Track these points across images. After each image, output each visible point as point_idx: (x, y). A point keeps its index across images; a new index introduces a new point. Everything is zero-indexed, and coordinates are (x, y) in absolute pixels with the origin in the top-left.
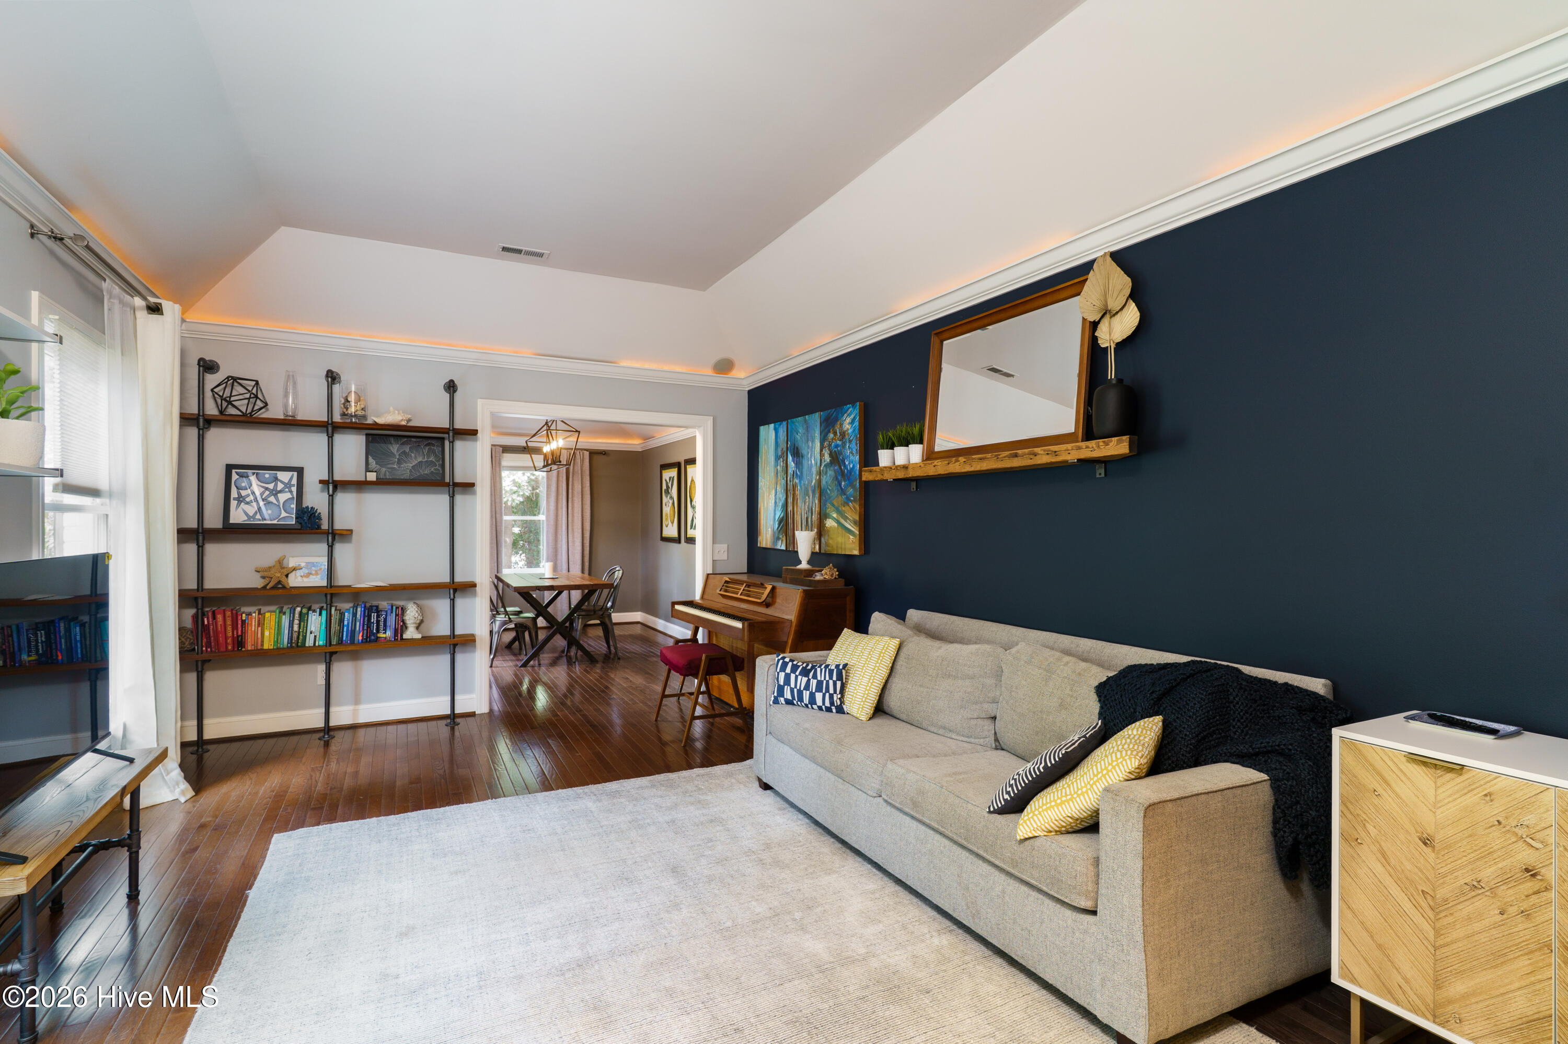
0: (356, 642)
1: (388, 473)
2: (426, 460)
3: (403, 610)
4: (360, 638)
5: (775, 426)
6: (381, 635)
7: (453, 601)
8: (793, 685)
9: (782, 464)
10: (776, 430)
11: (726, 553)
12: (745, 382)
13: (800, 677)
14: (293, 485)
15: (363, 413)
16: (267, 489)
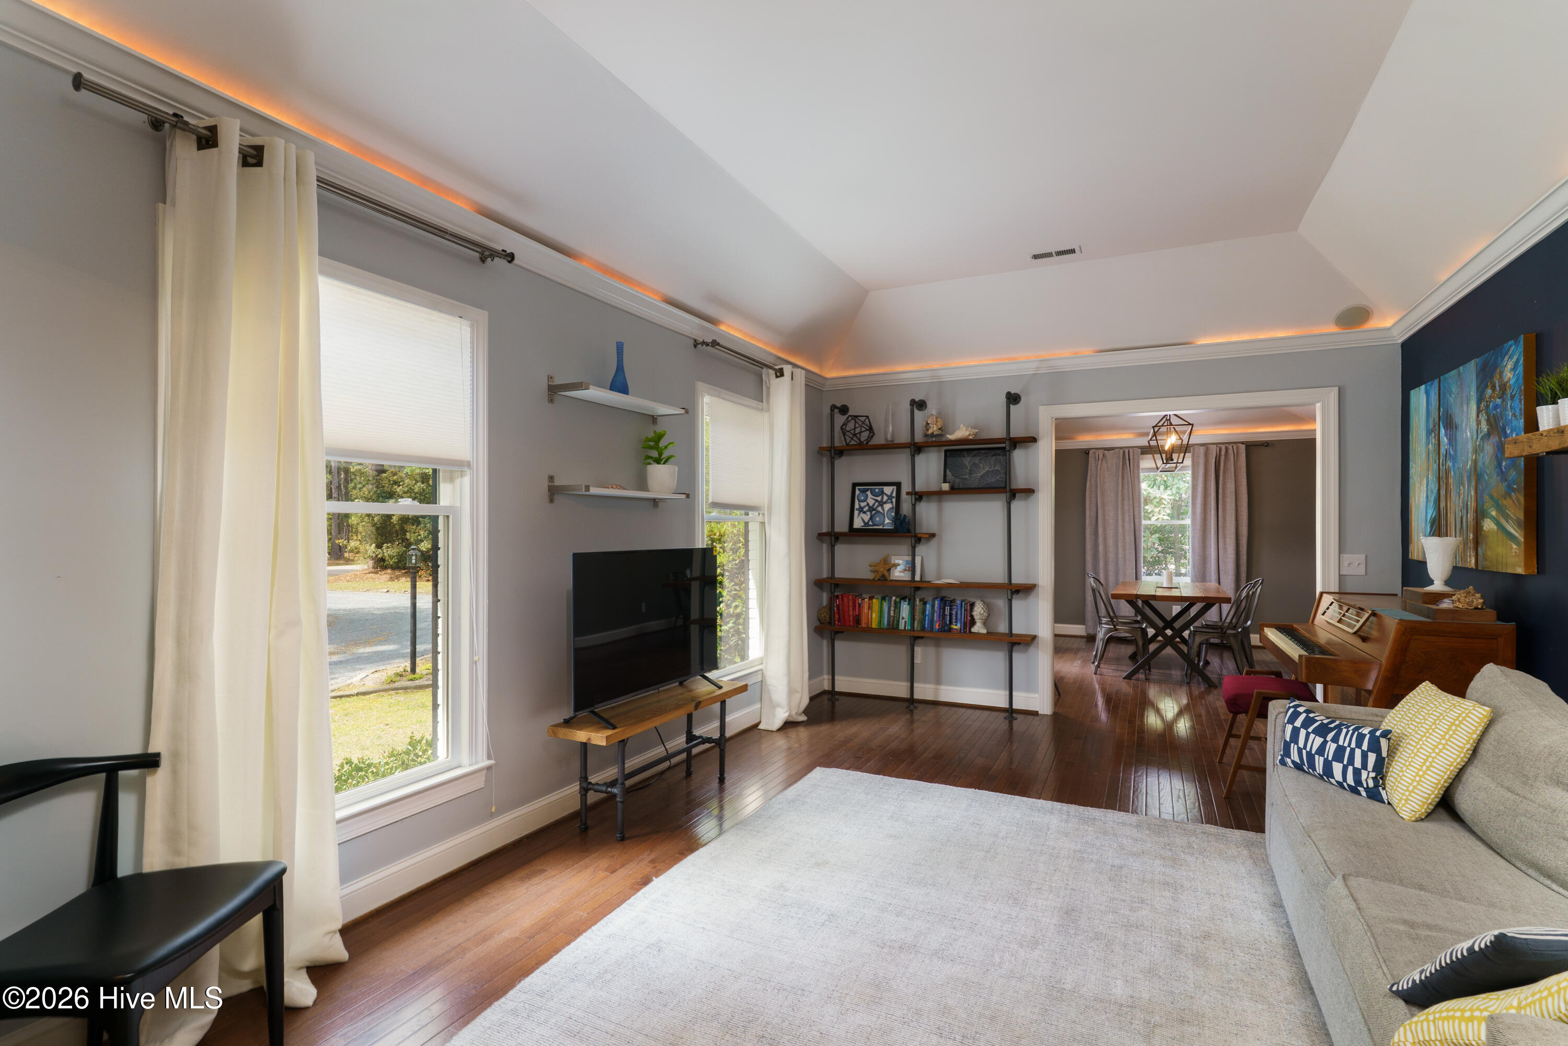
0: (934, 630)
1: (961, 484)
2: (992, 469)
3: (972, 605)
4: (937, 627)
5: (1426, 387)
6: (954, 627)
7: (1010, 601)
8: (1301, 745)
9: (1433, 441)
10: (1427, 393)
11: (1363, 567)
12: (1395, 332)
13: (1312, 736)
14: (894, 497)
15: (941, 432)
16: (876, 501)
